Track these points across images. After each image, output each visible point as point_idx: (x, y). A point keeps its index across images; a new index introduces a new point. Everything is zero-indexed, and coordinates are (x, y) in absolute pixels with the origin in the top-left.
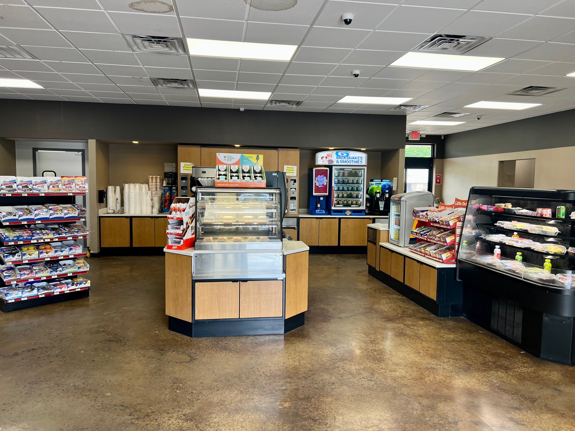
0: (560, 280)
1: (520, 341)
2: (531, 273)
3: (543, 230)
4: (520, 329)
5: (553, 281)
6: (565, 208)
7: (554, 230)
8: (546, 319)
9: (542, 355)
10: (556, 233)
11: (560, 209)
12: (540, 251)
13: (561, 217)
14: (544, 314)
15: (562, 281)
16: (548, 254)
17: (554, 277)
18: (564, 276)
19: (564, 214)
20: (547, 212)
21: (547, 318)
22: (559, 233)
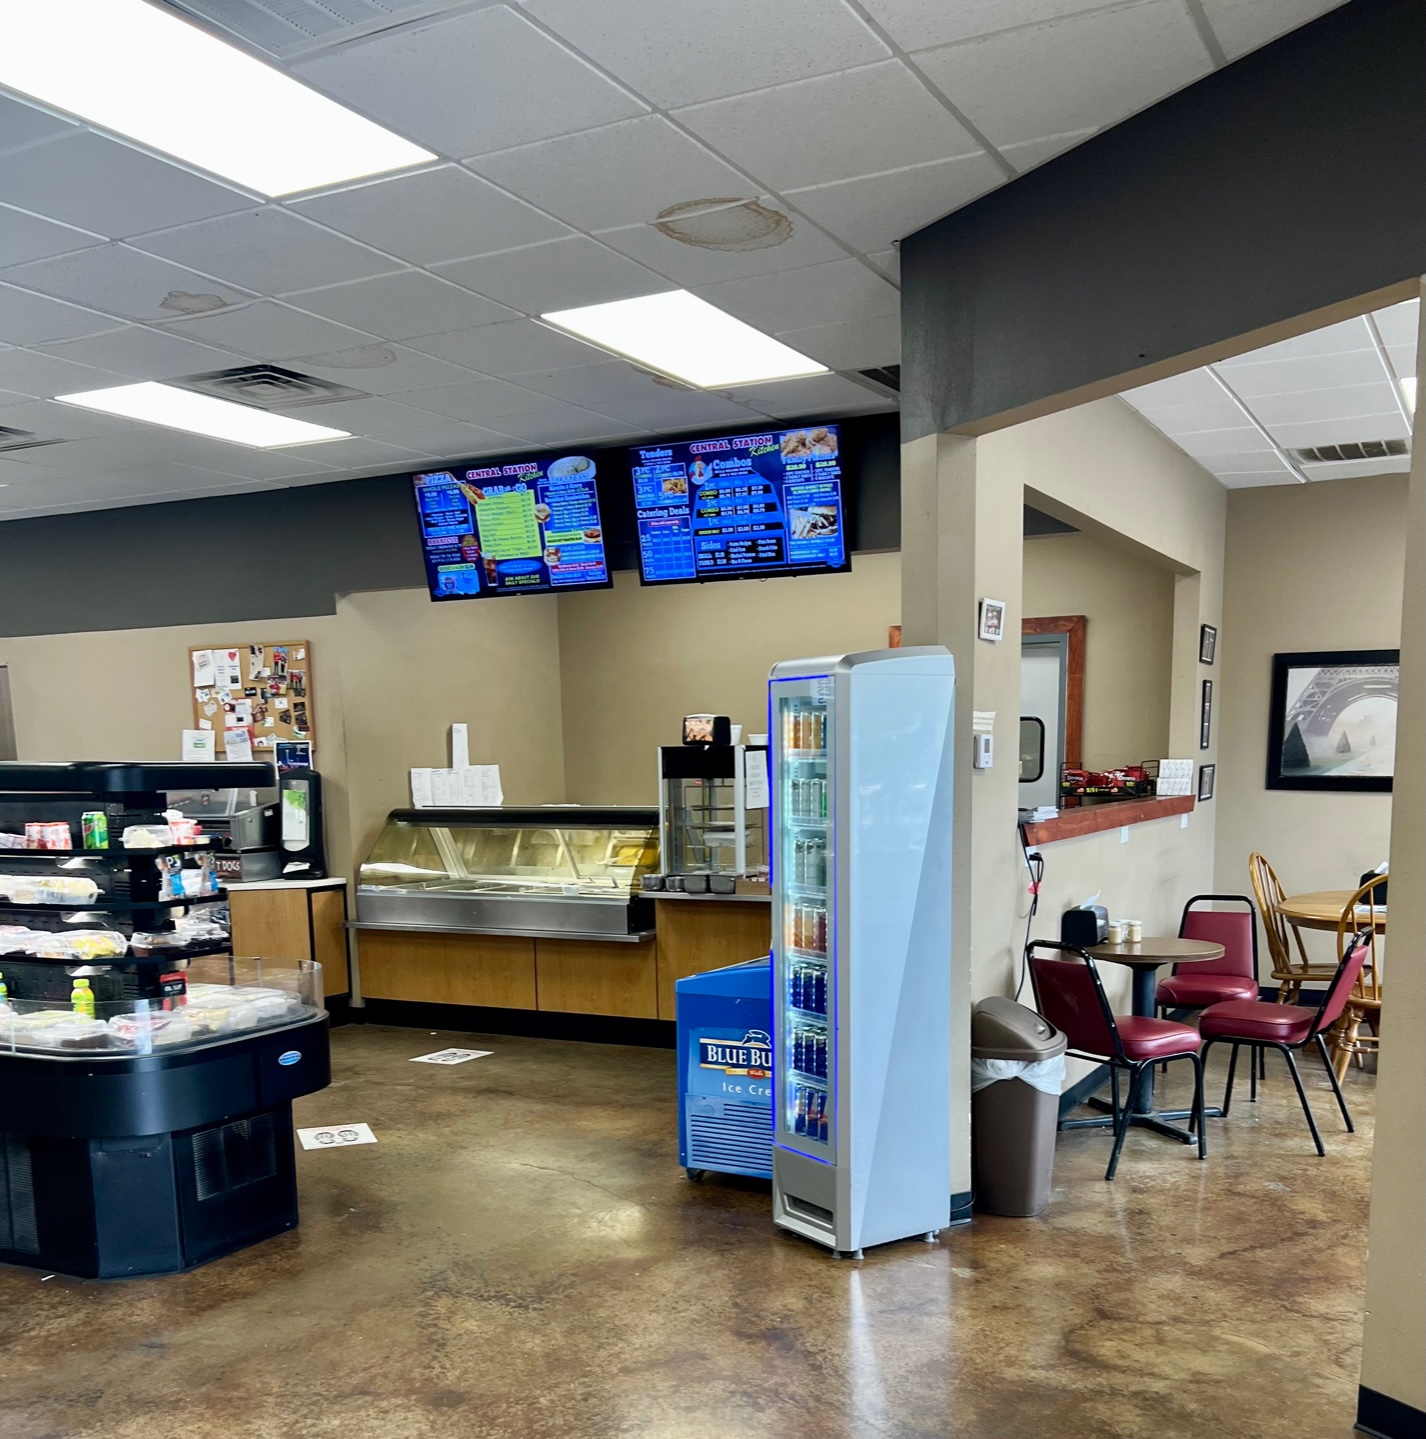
0: (122, 1035)
1: (36, 1246)
2: (37, 1028)
3: (51, 890)
4: (31, 1209)
5: (103, 1041)
6: (104, 818)
7: (84, 889)
8: (98, 1156)
9: (104, 1266)
10: (91, 896)
11: (91, 821)
12: (55, 957)
13: (98, 845)
14: (92, 1145)
15: (128, 1036)
16: (77, 962)
17: (103, 1028)
18: (131, 1019)
19: (105, 835)
20: (57, 835)
21: (100, 1153)
22: (99, 895)
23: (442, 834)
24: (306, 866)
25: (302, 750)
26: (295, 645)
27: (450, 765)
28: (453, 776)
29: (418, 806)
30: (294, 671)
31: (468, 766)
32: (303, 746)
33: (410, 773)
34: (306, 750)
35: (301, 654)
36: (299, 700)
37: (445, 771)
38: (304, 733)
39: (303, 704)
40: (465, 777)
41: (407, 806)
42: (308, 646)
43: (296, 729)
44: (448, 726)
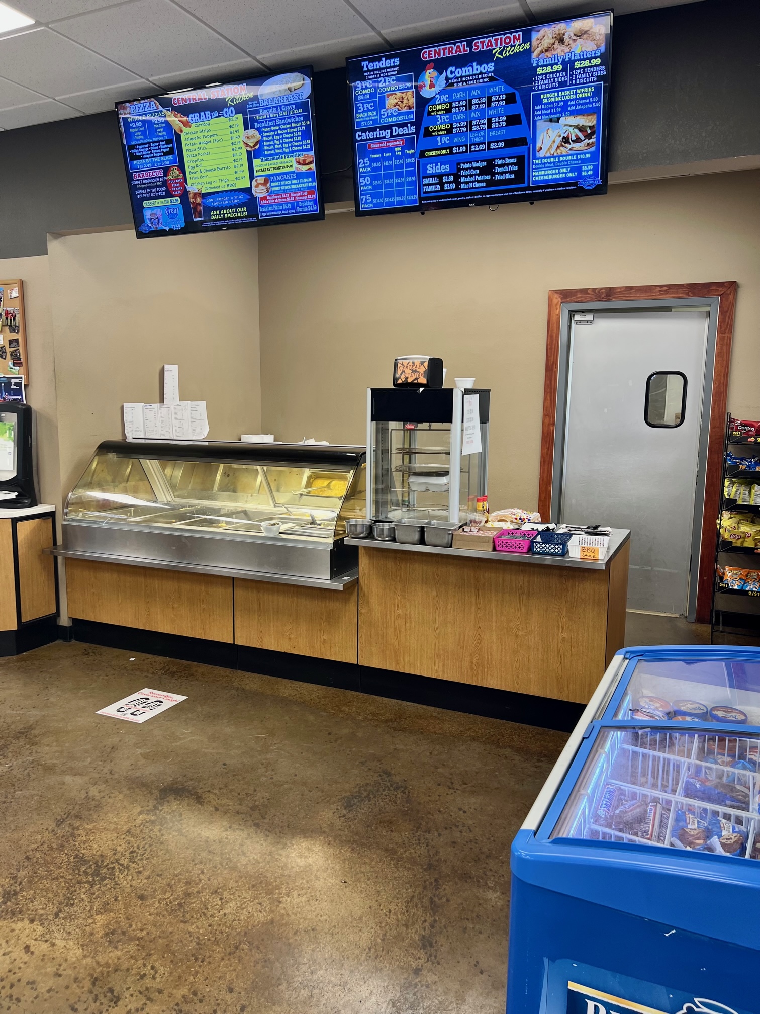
23: (151, 465)
24: (13, 496)
25: (16, 384)
26: (10, 284)
27: (162, 400)
28: (164, 411)
29: (130, 439)
30: (8, 309)
31: (179, 403)
32: (17, 380)
33: (122, 407)
34: (19, 384)
35: (15, 294)
36: (13, 336)
37: (156, 406)
38: (18, 368)
39: (17, 340)
40: (176, 412)
41: (117, 437)
42: (22, 285)
43: (10, 363)
44: (160, 367)
